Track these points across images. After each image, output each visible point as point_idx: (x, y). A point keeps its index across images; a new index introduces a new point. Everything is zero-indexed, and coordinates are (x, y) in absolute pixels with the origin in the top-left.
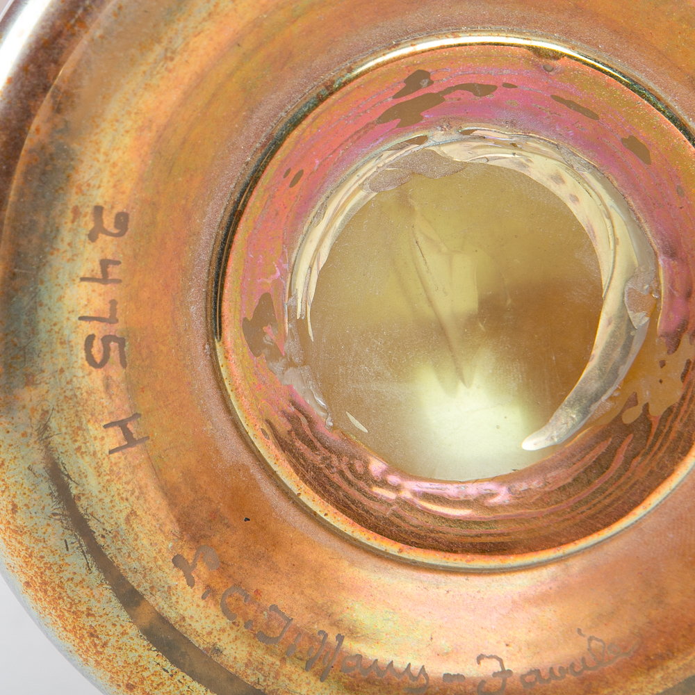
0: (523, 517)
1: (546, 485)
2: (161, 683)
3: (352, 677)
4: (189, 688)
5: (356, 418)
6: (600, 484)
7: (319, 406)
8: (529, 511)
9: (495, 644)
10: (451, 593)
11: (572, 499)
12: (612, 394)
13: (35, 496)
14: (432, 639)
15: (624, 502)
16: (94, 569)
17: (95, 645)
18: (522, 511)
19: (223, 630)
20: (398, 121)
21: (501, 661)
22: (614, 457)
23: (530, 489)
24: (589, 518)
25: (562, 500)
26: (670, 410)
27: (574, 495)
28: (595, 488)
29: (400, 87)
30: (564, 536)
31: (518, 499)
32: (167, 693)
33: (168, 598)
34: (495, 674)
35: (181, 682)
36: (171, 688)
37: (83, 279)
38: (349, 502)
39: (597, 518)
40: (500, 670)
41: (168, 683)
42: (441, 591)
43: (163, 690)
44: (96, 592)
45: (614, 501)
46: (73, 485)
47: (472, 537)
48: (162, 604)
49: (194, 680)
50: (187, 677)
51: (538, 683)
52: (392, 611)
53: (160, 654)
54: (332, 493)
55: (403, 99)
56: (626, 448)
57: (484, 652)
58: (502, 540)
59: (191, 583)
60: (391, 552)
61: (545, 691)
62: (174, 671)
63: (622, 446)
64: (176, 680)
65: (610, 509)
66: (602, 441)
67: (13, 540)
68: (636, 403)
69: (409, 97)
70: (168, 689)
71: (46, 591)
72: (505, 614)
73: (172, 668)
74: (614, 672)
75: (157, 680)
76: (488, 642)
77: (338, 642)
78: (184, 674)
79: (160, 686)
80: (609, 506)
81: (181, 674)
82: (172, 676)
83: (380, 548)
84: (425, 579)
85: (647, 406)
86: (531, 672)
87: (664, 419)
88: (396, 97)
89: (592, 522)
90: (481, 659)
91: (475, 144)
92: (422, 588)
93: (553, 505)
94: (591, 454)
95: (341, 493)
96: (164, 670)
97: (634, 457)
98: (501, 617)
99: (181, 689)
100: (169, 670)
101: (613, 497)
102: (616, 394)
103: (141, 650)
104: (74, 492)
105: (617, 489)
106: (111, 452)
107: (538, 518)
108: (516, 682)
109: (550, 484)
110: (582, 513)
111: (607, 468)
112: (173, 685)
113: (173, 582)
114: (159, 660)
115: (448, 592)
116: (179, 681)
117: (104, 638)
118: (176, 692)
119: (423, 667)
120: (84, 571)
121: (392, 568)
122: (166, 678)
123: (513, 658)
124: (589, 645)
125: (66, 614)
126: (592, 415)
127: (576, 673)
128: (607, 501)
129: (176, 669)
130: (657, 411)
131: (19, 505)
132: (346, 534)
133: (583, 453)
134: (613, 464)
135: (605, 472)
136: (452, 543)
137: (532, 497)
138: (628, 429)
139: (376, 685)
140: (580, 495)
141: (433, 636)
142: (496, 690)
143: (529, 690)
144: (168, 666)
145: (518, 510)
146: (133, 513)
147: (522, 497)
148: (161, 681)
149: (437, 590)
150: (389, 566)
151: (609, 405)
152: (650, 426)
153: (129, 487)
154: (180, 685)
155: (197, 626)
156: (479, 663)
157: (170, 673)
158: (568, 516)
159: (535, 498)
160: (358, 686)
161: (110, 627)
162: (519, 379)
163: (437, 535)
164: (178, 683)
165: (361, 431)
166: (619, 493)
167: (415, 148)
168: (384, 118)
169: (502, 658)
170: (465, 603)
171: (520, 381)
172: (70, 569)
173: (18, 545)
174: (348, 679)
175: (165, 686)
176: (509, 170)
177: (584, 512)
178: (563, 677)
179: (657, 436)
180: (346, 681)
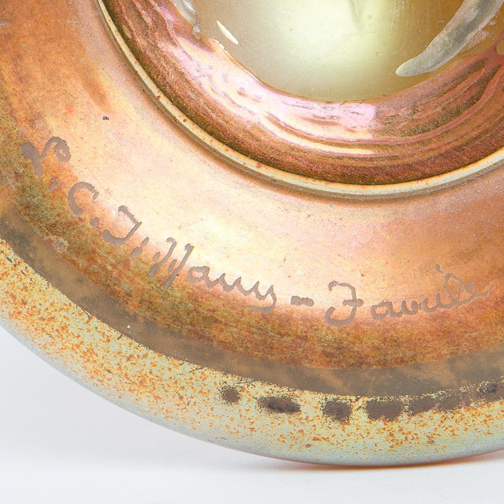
0: (388, 143)
1: (414, 113)
2: (6, 272)
3: (196, 288)
4: (31, 279)
5: (227, 29)
6: (469, 115)
7: (187, 10)
8: (395, 137)
9: (350, 272)
10: (311, 217)
11: (439, 128)
12: (489, 23)
14: (285, 260)
15: (492, 136)
18: (388, 137)
19: (68, 224)
21: (353, 290)
22: (485, 88)
23: (398, 115)
24: (454, 149)
25: (429, 129)
27: (442, 125)
28: (464, 119)
30: (428, 166)
31: (386, 124)
32: (11, 284)
34: (345, 302)
35: (24, 273)
36: (15, 279)
38: (209, 111)
39: (463, 150)
40: (351, 298)
41: (12, 273)
42: (302, 214)
43: (7, 281)
45: (481, 133)
47: (333, 159)
49: (36, 272)
51: (388, 316)
52: (247, 228)
53: (4, 241)
54: (192, 99)
56: (498, 79)
57: (337, 279)
58: (364, 165)
60: (249, 167)
61: (395, 324)
62: (17, 261)
63: (495, 78)
64: (19, 271)
65: (477, 142)
66: (475, 71)
70: (12, 280)
72: (364, 243)
73: (16, 257)
74: (468, 312)
75: (1, 269)
76: (343, 270)
77: (186, 251)
78: (27, 265)
79: (5, 276)
81: (23, 265)
82: (15, 266)
83: (238, 161)
84: (287, 201)
86: (382, 304)
89: (458, 153)
90: (333, 286)
92: (282, 209)
93: (419, 133)
94: (463, 84)
95: (201, 100)
96: (8, 258)
98: (360, 246)
99: (24, 281)
100: (12, 260)
101: (481, 130)
102: (492, 24)
105: (485, 121)
107: (403, 145)
108: (366, 312)
109: (419, 111)
110: (448, 144)
111: (478, 100)
112: (16, 276)
114: (3, 248)
115: (309, 216)
116: (22, 272)
118: (19, 283)
119: (272, 286)
121: (254, 186)
122: (10, 268)
123: (366, 288)
124: (446, 282)
126: (467, 45)
127: (428, 310)
128: (475, 133)
129: (19, 259)
132: (205, 143)
133: (455, 82)
134: (484, 96)
135: (474, 103)
136: (312, 163)
137: (399, 123)
139: (220, 299)
140: (448, 124)
141: (287, 258)
142: (344, 319)
143: (379, 322)
144: (12, 255)
145: (384, 135)
147: (389, 123)
148: (5, 270)
149: (298, 213)
150: (252, 184)
151: (485, 34)
154: (23, 276)
156: (330, 290)
157: (14, 263)
158: (433, 146)
159: (402, 124)
160: (203, 298)
162: (402, 6)
163: (297, 154)
164: (21, 274)
165: (231, 42)
166: (487, 126)
169: (355, 287)
170: (325, 229)
171: (403, 8)
174: (192, 289)
175: (9, 276)
177: (450, 143)
178: (415, 312)
180: (190, 291)
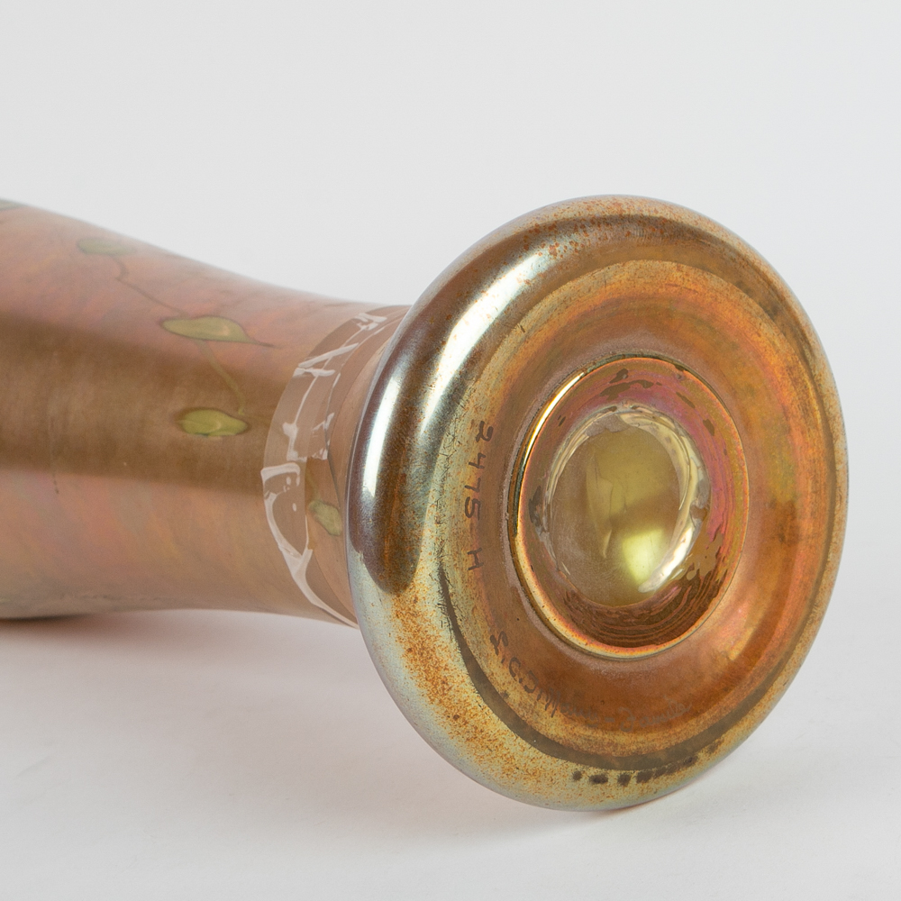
4: (490, 717)
5: (566, 566)
6: (676, 613)
11: (663, 620)
13: (429, 592)
15: (687, 624)
16: (454, 640)
17: (444, 689)
19: (510, 683)
20: (607, 397)
22: (683, 597)
26: (709, 573)
27: (664, 618)
28: (674, 615)
29: (614, 377)
33: (486, 661)
37: (470, 463)
39: (675, 632)
41: (479, 714)
44: (452, 654)
45: (682, 622)
46: (450, 587)
48: (484, 664)
49: (494, 712)
50: (491, 711)
55: (614, 384)
56: (688, 593)
59: (497, 653)
62: (484, 707)
63: (686, 592)
64: (484, 712)
65: (681, 627)
67: (409, 621)
68: (693, 569)
69: (616, 384)
71: (422, 654)
73: (484, 704)
75: (474, 712)
80: (681, 625)
81: (488, 708)
85: (698, 570)
87: (706, 578)
88: (611, 382)
91: (636, 415)
96: (479, 706)
97: (692, 598)
99: (486, 718)
101: (682, 620)
103: (469, 692)
104: (450, 591)
105: (683, 616)
106: (470, 569)
111: (679, 605)
112: (482, 716)
113: (490, 652)
114: (478, 699)
116: (486, 713)
117: (450, 684)
120: (449, 641)
122: (479, 711)
125: (432, 669)
128: (679, 623)
130: (703, 574)
131: (419, 598)
134: (682, 603)
135: (678, 607)
138: (690, 583)
140: (667, 618)
144: (482, 703)
146: (475, 607)
148: (476, 713)
152: (700, 582)
153: (474, 591)
154: (486, 715)
155: (498, 679)
157: (482, 708)
159: (646, 619)
161: (456, 677)
165: (568, 574)
166: (685, 618)
167: (610, 413)
168: (603, 393)
172: (441, 639)
173: (412, 624)
175: (478, 716)
176: (647, 432)
177: (668, 628)
179: (703, 588)
